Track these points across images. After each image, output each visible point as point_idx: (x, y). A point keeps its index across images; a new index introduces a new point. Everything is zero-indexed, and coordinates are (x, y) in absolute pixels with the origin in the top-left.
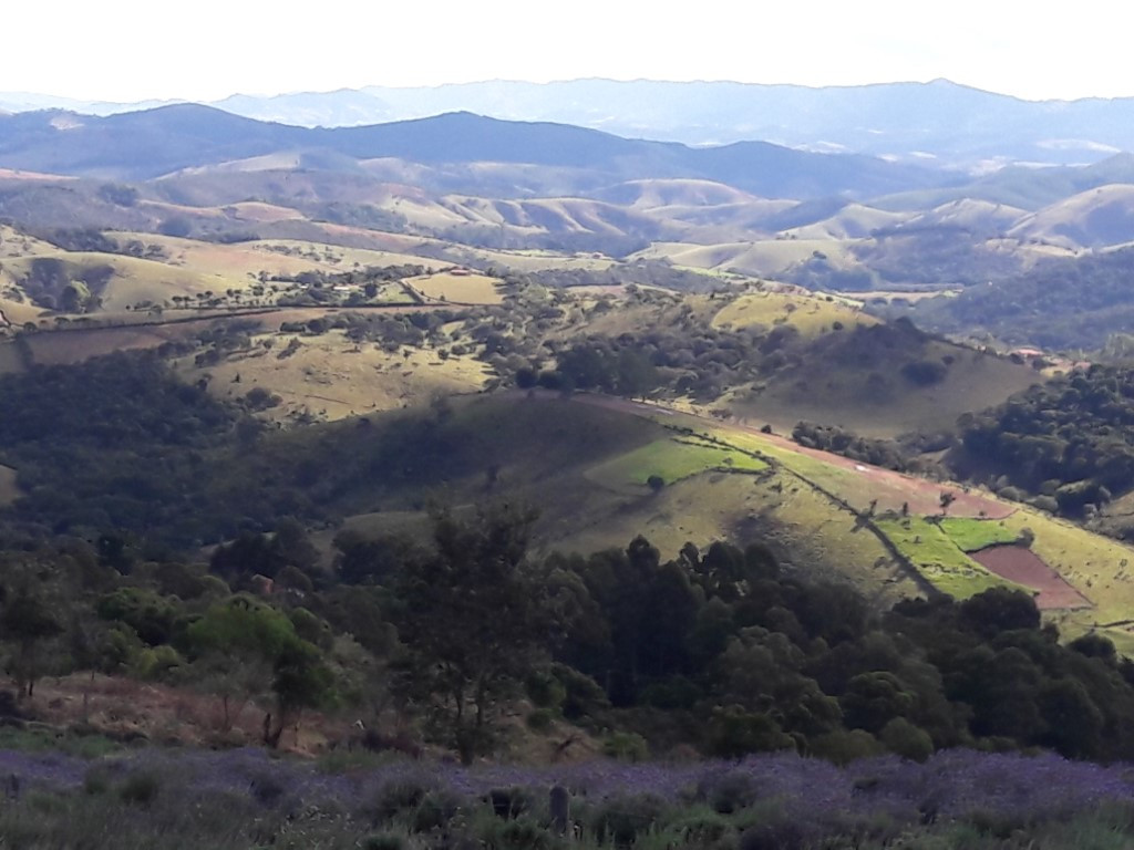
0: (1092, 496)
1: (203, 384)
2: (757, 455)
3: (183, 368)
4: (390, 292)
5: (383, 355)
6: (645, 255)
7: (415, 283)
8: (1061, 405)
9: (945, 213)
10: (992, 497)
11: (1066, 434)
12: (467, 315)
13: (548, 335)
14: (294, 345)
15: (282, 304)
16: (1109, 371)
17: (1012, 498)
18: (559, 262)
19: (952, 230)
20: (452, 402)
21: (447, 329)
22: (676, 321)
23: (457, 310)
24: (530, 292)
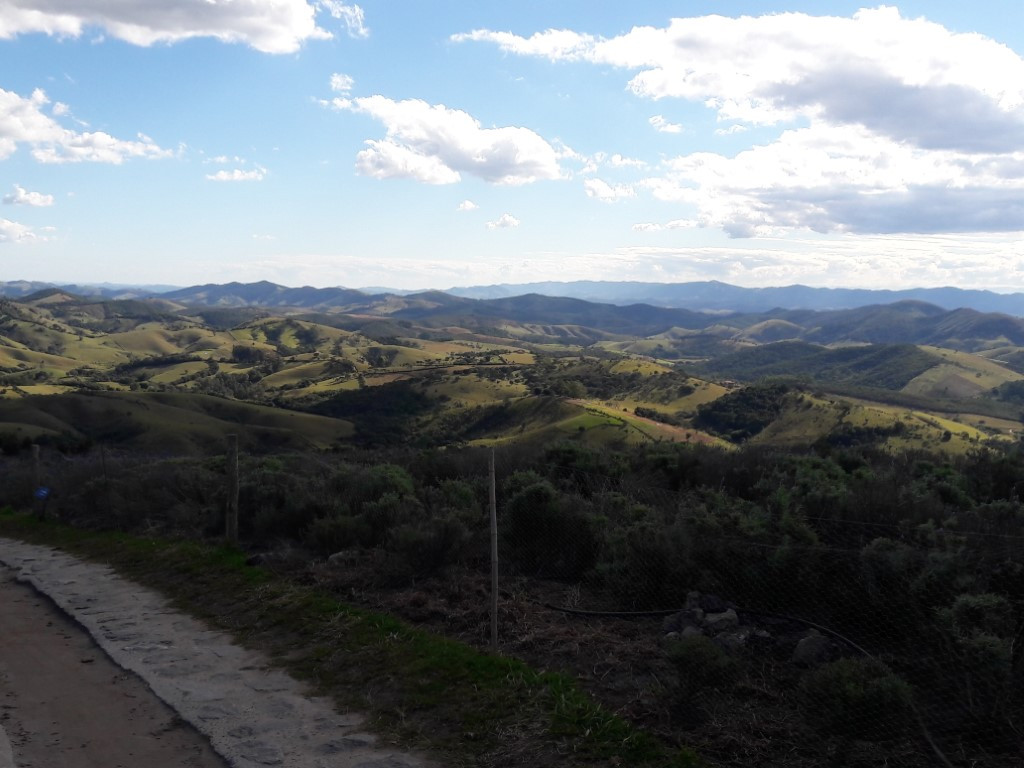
0: (744, 435)
1: (423, 393)
2: (620, 419)
3: (417, 388)
4: (495, 359)
5: (489, 383)
6: (596, 346)
7: (504, 356)
10: (707, 434)
12: (522, 368)
13: (550, 375)
14: (457, 379)
15: (455, 364)
17: (714, 435)
18: (563, 348)
20: (512, 400)
21: (514, 373)
22: (597, 370)
23: (518, 366)
24: (544, 360)
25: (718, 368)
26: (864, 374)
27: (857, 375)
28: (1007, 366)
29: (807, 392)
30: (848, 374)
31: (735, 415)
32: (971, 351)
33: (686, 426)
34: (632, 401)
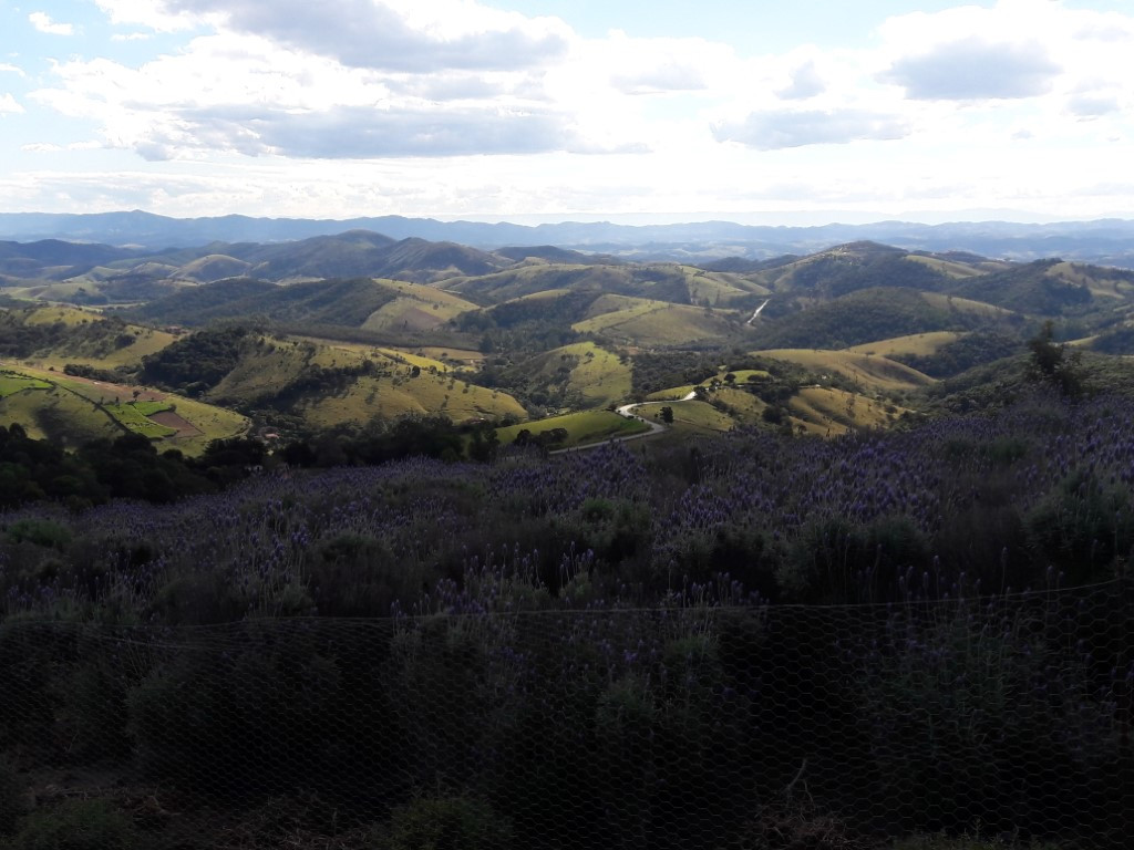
0: (202, 388)
2: (47, 381)
8: (186, 350)
9: (140, 269)
10: (158, 391)
11: (189, 362)
16: (206, 334)
17: (166, 391)
19: (143, 277)
22: (8, 323)
25: (158, 313)
26: (322, 311)
27: (314, 313)
28: (460, 296)
29: (266, 334)
30: (305, 312)
31: (188, 366)
32: (425, 283)
33: (130, 382)
34: (57, 357)
